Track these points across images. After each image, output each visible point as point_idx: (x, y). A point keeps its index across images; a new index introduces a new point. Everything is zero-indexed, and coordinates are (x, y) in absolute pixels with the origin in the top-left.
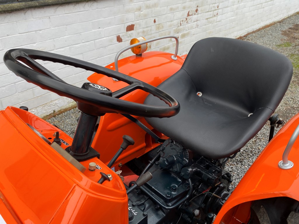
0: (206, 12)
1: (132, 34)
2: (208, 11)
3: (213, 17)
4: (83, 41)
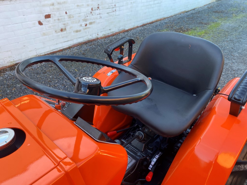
0: (106, 9)
1: (49, 20)
2: (107, 8)
3: (112, 12)
4: (13, 23)
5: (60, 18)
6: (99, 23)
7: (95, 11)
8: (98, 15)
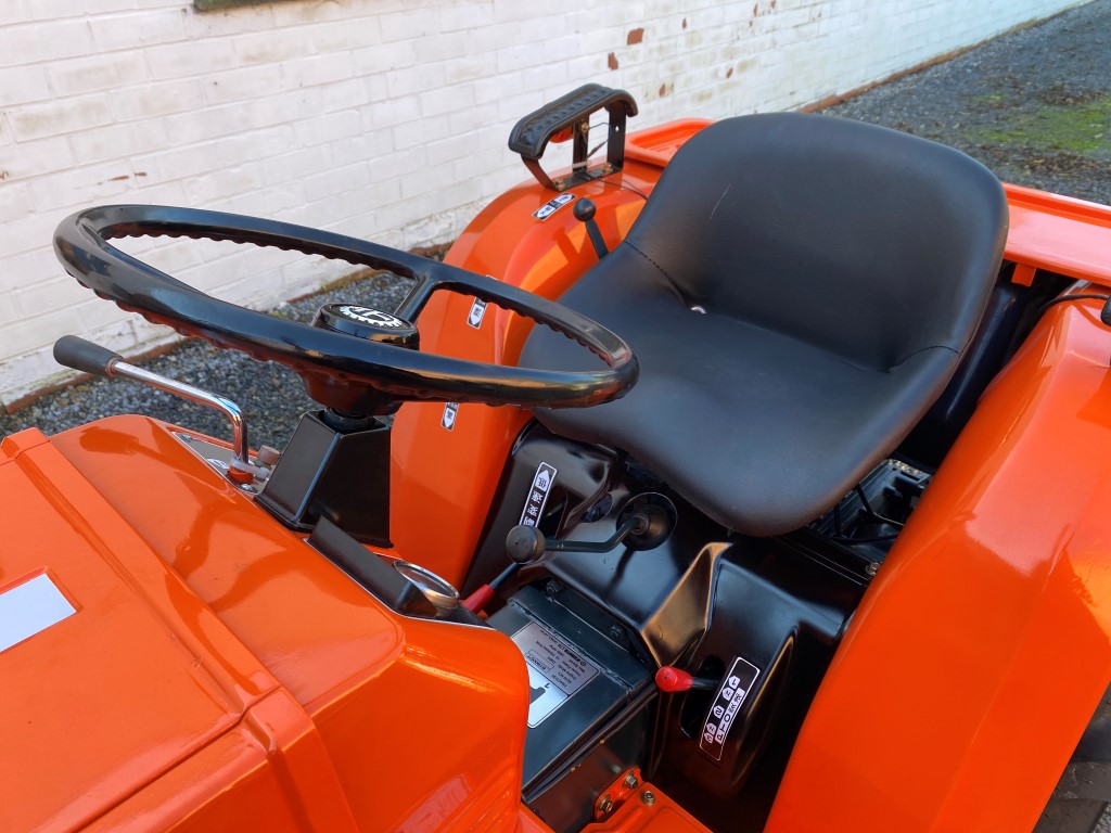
0: (794, 9)
1: (637, 51)
2: (799, 6)
3: (809, 22)
5: (664, 43)
6: (766, 66)
7: (761, 18)
8: (767, 32)
